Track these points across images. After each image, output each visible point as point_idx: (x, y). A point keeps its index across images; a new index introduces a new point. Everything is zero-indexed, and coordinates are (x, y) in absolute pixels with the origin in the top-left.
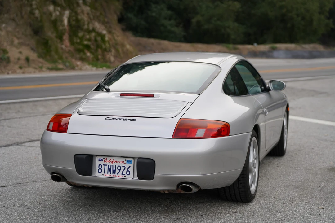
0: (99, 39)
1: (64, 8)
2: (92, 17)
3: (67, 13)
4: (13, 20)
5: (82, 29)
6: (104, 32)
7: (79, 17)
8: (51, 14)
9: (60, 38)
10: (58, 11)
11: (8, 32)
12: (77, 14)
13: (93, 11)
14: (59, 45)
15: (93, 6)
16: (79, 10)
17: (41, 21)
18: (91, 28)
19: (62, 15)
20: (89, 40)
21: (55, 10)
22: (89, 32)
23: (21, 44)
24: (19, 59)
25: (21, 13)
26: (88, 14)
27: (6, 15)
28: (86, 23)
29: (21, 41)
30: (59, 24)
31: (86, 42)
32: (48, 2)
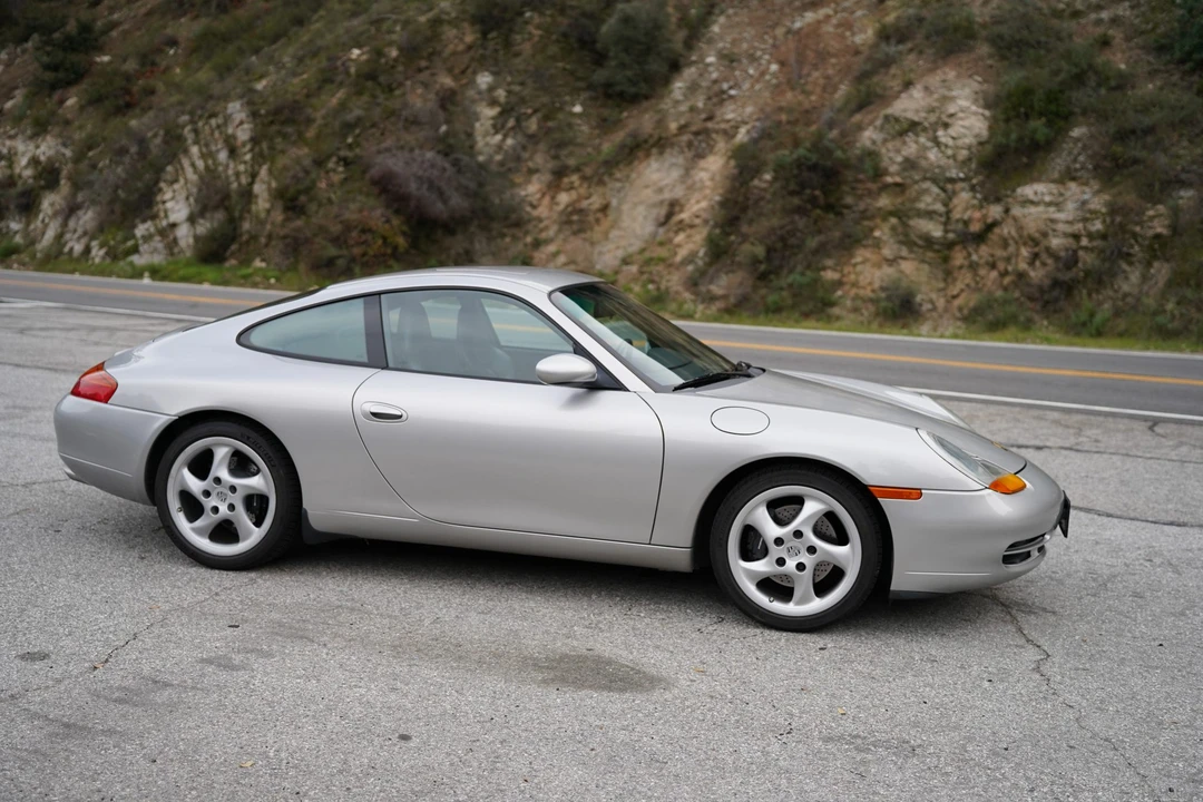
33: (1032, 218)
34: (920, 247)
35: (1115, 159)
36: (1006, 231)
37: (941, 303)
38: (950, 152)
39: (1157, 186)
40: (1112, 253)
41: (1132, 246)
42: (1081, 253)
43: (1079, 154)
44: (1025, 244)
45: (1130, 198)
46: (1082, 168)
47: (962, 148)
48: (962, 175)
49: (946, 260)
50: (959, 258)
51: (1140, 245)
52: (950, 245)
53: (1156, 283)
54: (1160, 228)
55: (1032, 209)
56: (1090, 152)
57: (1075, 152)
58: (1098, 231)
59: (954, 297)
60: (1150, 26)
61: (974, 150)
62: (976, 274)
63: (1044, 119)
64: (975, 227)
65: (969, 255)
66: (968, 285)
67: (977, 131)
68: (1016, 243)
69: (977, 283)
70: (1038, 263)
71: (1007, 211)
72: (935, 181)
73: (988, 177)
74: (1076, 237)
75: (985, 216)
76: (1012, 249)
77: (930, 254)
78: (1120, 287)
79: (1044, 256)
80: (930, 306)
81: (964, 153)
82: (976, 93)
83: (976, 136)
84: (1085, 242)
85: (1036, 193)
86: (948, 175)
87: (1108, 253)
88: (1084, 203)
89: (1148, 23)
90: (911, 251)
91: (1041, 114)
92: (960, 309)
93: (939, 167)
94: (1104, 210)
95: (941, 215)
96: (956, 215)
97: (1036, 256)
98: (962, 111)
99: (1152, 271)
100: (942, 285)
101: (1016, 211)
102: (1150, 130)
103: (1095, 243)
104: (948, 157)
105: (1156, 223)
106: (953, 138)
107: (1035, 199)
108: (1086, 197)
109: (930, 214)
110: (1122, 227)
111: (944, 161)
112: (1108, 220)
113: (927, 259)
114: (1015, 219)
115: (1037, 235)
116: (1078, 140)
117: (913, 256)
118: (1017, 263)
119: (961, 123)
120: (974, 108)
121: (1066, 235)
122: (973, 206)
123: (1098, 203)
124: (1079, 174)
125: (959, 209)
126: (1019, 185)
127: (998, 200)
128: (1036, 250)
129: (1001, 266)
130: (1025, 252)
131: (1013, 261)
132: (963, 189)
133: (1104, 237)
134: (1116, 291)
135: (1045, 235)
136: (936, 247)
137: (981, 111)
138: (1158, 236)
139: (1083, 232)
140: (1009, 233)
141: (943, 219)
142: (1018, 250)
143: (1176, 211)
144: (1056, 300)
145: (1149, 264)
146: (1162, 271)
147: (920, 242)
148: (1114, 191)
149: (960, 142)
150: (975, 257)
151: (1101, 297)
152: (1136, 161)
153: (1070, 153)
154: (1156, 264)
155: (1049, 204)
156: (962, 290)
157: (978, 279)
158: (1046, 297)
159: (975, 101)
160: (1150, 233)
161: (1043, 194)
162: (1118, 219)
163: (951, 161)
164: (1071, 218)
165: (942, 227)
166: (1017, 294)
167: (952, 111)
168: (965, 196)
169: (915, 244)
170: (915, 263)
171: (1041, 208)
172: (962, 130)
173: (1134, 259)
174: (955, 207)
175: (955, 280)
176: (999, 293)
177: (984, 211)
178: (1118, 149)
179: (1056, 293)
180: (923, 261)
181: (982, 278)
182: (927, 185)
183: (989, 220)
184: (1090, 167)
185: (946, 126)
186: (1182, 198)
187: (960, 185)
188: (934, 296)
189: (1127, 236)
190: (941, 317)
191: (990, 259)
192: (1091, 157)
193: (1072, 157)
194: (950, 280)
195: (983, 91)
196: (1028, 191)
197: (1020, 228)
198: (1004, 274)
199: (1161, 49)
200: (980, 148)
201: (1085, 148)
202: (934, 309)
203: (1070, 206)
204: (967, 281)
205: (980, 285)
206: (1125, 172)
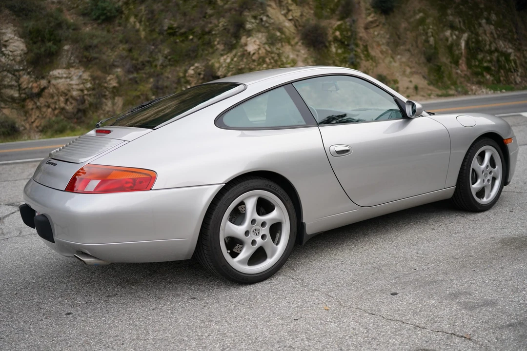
0: (502, 59)
1: (462, 31)
2: (496, 36)
3: (465, 36)
4: (409, 50)
5: (481, 51)
6: (510, 51)
7: (480, 38)
8: (447, 40)
9: (456, 63)
10: (455, 35)
11: (401, 63)
12: (477, 35)
13: (499, 29)
14: (454, 70)
15: (498, 25)
16: (481, 31)
17: (435, 48)
18: (493, 48)
19: (459, 38)
20: (490, 61)
21: (451, 35)
22: (491, 52)
23: (412, 73)
24: (407, 88)
25: (416, 42)
26: (491, 33)
27: (402, 47)
28: (488, 43)
29: (414, 70)
30: (455, 48)
31: (485, 65)
32: (445, 28)
33: (62, 84)
34: (9, 102)
35: (86, 57)
36: (51, 91)
37: (27, 126)
38: (11, 58)
39: (108, 68)
40: (99, 96)
41: (105, 92)
42: (86, 97)
43: (71, 57)
44: (61, 95)
45: (99, 73)
46: (74, 62)
47: (17, 56)
48: (21, 68)
49: (23, 107)
50: (30, 105)
51: (109, 91)
52: (24, 100)
53: (119, 105)
54: (114, 83)
55: (59, 81)
56: (75, 55)
57: (69, 55)
58: (90, 87)
59: (33, 122)
60: (75, 5)
61: (23, 56)
62: (40, 111)
63: (52, 42)
64: (36, 91)
65: (36, 103)
66: (38, 116)
67: (22, 48)
68: (58, 95)
69: (43, 115)
70: (68, 103)
71: (49, 82)
72: (8, 71)
73: (35, 68)
74: (82, 90)
75: (39, 85)
76: (56, 98)
77: (15, 105)
78: (105, 109)
79: (71, 100)
80: (23, 128)
81: (18, 58)
82: (15, 31)
83: (22, 50)
84: (86, 92)
85: (59, 73)
86: (15, 68)
87: (97, 96)
88: (80, 76)
89: (74, 4)
90: (6, 105)
91: (49, 40)
92: (37, 127)
93: (8, 65)
94: (90, 78)
95: (16, 86)
96: (24, 86)
97: (67, 100)
98: (11, 39)
99: (116, 101)
100: (25, 118)
101: (53, 82)
102: (96, 46)
103: (90, 92)
104: (12, 60)
105: (111, 82)
106: (11, 51)
107: (60, 76)
108: (81, 73)
109: (11, 87)
110: (99, 85)
111: (10, 62)
112: (93, 83)
113: (14, 107)
114: (54, 85)
115: (66, 91)
116: (68, 51)
117: (7, 106)
118: (59, 104)
119: (12, 44)
120: (16, 38)
121: (78, 90)
122: (32, 81)
123: (86, 76)
124: (74, 65)
125: (25, 83)
126: (50, 71)
127: (43, 78)
128: (67, 97)
129: (53, 106)
130: (62, 99)
131: (58, 103)
132: (24, 74)
133: (93, 89)
134: (104, 111)
135: (69, 91)
136: (17, 101)
137: (19, 39)
138: (114, 87)
139: (84, 88)
140: (53, 91)
141: (18, 88)
142: (59, 98)
143: (117, 77)
144: (81, 118)
145: (114, 98)
146: (119, 101)
147: (9, 100)
148: (91, 70)
149: (15, 53)
150: (38, 104)
151: (98, 114)
152: (95, 58)
153: (67, 56)
154: (116, 98)
155: (66, 78)
156: (36, 119)
157: (42, 113)
158: (76, 117)
159: (15, 35)
160: (111, 86)
161: (62, 74)
162: (97, 82)
163: (13, 62)
164: (77, 83)
165: (18, 92)
166: (62, 117)
167: (6, 39)
168: (25, 77)
169: (7, 101)
170: (10, 110)
171: (63, 80)
172: (14, 48)
173: (107, 97)
174: (23, 82)
175: (30, 115)
176: (54, 118)
177: (38, 83)
178: (87, 54)
179: (80, 114)
180: (13, 108)
181: (45, 112)
182: (5, 73)
183: (42, 87)
184: (78, 61)
185: (5, 46)
186: (117, 72)
187: (21, 73)
188: (23, 123)
189: (103, 88)
190: (30, 132)
191: (47, 104)
192: (77, 57)
193: (69, 58)
194: (27, 115)
195: (17, 30)
196: (56, 72)
197: (57, 89)
198: (55, 109)
199: (84, 15)
200: (25, 55)
201: (72, 54)
202: (25, 129)
203: (75, 78)
204: (37, 115)
205: (44, 116)
206: (93, 62)
